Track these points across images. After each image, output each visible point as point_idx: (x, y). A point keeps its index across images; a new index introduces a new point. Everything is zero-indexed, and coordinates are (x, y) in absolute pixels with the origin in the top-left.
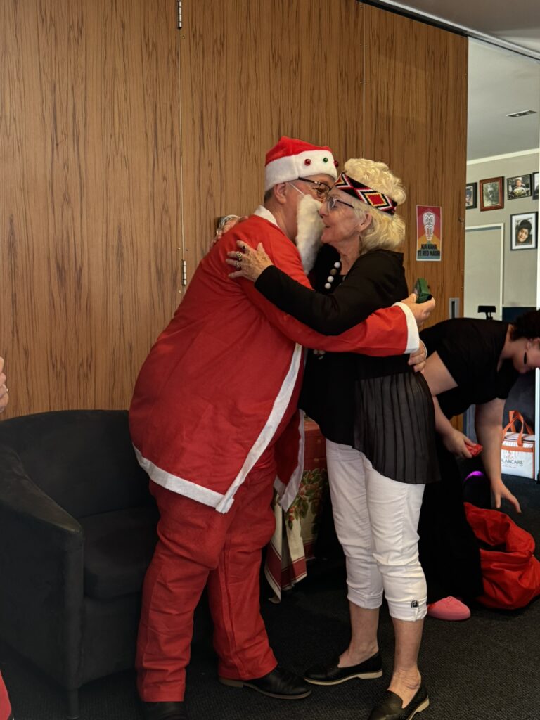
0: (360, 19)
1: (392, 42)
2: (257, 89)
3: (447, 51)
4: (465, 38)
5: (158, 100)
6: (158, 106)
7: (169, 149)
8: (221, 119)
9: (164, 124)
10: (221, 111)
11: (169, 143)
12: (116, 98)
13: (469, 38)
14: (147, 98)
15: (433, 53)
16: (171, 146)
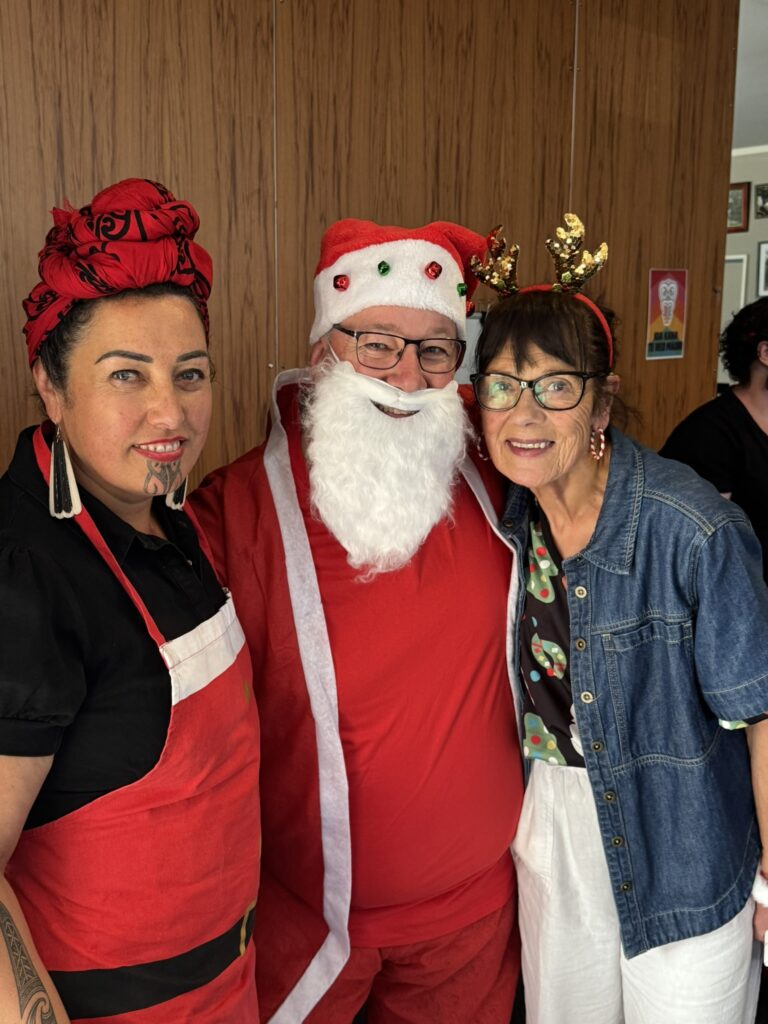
2: (402, 86)
3: (707, 10)
5: (237, 112)
6: (237, 122)
7: (256, 196)
8: (342, 141)
9: (247, 153)
10: (342, 127)
11: (256, 187)
12: (166, 111)
14: (218, 110)
15: (685, 12)
16: (259, 190)
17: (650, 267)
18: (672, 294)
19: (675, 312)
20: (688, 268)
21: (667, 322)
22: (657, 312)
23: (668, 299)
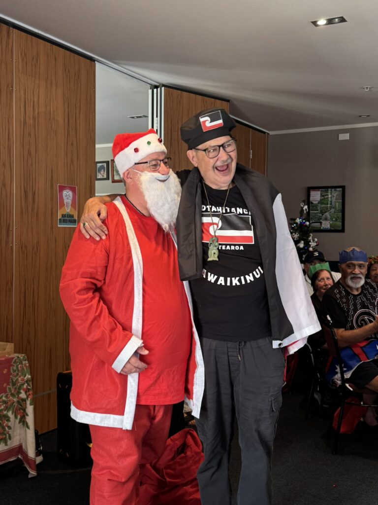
0: (11, 40)
1: (37, 60)
3: (79, 71)
4: (93, 62)
13: (96, 62)
15: (69, 71)
17: (58, 184)
18: (69, 197)
19: (71, 205)
20: (77, 185)
21: (68, 210)
22: (62, 204)
23: (68, 199)
